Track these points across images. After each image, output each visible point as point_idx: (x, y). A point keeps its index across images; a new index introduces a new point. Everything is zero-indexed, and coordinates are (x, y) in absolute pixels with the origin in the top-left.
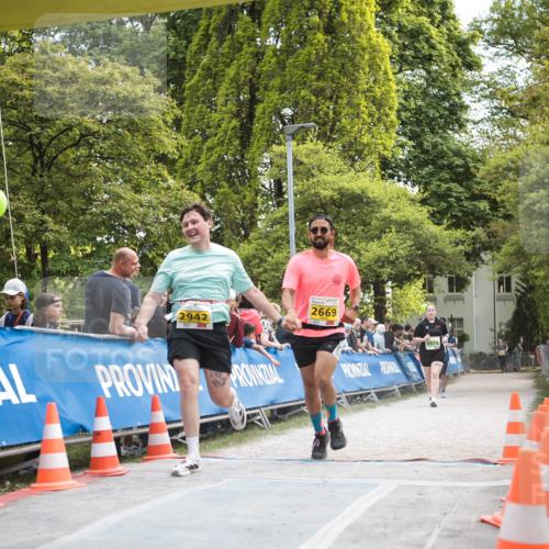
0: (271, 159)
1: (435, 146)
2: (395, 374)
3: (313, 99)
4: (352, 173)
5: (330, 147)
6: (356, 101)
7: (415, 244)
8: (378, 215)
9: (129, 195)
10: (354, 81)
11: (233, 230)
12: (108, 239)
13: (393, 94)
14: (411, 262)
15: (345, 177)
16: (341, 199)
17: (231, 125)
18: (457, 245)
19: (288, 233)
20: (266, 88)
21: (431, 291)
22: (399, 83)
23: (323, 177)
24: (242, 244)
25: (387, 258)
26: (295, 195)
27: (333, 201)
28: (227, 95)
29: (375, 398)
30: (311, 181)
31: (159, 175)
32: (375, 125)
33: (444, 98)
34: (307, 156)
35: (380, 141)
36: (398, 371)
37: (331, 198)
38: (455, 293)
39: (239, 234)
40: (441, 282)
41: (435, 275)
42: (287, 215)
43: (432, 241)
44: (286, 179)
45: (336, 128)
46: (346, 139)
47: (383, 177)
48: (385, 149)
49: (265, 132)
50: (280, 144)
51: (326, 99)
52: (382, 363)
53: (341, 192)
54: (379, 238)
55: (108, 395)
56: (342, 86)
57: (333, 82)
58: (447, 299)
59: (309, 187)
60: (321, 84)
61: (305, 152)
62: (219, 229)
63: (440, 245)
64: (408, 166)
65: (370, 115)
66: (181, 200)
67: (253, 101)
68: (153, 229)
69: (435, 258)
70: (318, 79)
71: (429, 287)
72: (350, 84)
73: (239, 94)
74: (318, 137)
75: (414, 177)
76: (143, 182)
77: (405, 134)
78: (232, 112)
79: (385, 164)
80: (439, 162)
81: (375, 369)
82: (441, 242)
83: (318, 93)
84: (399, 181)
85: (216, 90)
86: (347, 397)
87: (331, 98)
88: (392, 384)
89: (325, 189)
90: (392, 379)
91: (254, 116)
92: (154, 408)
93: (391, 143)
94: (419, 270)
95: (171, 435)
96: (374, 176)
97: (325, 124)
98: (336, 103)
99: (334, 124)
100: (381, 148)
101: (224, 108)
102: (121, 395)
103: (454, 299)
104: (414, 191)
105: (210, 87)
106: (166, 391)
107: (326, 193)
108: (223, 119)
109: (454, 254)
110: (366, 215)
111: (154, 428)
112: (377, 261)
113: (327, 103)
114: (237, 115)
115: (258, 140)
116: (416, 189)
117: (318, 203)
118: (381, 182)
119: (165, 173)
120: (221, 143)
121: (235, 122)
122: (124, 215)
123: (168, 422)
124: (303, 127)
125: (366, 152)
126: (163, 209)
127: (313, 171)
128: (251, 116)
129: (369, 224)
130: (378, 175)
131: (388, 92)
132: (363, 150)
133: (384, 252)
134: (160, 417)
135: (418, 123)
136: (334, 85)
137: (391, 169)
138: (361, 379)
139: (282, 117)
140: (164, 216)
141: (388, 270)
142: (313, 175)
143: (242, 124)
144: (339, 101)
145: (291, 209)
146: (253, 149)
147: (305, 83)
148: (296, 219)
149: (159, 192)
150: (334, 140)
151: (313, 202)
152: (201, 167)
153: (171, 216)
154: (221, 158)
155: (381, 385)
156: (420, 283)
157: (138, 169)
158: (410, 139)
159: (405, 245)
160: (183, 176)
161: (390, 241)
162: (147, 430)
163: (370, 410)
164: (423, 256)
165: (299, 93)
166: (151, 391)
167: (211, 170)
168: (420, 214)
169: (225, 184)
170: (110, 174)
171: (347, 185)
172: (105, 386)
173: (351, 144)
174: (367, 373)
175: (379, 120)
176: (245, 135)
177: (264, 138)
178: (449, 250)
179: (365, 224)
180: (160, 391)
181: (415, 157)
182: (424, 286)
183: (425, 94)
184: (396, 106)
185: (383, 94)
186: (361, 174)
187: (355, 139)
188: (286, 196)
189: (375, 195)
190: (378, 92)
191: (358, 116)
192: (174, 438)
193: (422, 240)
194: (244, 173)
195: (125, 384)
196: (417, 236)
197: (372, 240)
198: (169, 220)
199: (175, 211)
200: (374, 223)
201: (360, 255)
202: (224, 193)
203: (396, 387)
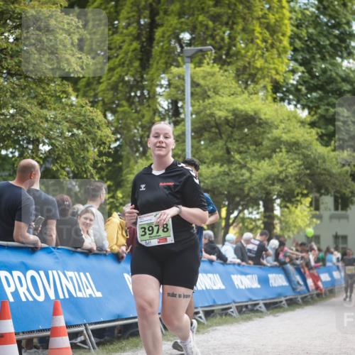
0: (169, 80)
1: (324, 71)
2: (282, 286)
3: (211, 24)
4: (246, 95)
5: (226, 71)
6: (251, 27)
7: (303, 164)
8: (269, 136)
9: (35, 110)
10: (249, 8)
11: (131, 147)
12: (12, 153)
13: (286, 22)
14: (299, 181)
15: (239, 98)
16: (235, 120)
17: (132, 47)
18: (344, 165)
19: (184, 150)
20: (166, 13)
21: (317, 208)
22: (292, 10)
23: (218, 98)
24: (140, 161)
25: (278, 176)
26: (192, 115)
27: (227, 121)
28: (128, 18)
29: (263, 308)
30: (207, 101)
31: (64, 92)
32: (267, 50)
33: (334, 27)
34: (204, 78)
35: (272, 66)
36: (285, 283)
37: (226, 119)
38: (340, 212)
39: (138, 150)
40: (328, 201)
41: (321, 195)
42: (184, 133)
43: (319, 161)
44: (183, 100)
45: (231, 52)
46: (240, 63)
47: (275, 100)
48: (277, 73)
49: (163, 55)
50: (178, 66)
51: (222, 24)
52: (270, 276)
53: (235, 112)
54: (270, 157)
55: (11, 299)
56: (238, 12)
57: (229, 8)
58: (332, 217)
59: (205, 108)
60: (218, 10)
61: (201, 74)
62: (119, 146)
63: (328, 165)
64: (298, 90)
65: (265, 41)
66: (84, 116)
67: (153, 25)
68: (57, 143)
69: (322, 178)
70: (215, 5)
71: (316, 205)
72: (246, 11)
73: (139, 18)
74: (215, 61)
75: (304, 101)
76: (48, 98)
77: (296, 60)
78: (133, 35)
79: (276, 87)
80: (329, 88)
81: (264, 281)
82: (328, 163)
83: (215, 18)
84: (289, 104)
85: (118, 13)
86: (237, 307)
87: (227, 24)
88: (280, 295)
89: (220, 110)
90: (280, 291)
91: (153, 39)
92: (56, 313)
93: (283, 68)
94: (306, 188)
95: (70, 339)
96: (267, 99)
97: (220, 48)
98: (232, 29)
99: (229, 49)
100: (273, 72)
101: (125, 31)
102: (24, 299)
103: (340, 217)
104: (304, 114)
105: (112, 10)
106: (67, 296)
107: (221, 114)
108: (124, 41)
109: (340, 174)
110: (258, 135)
111: (55, 332)
112: (268, 178)
113: (224, 29)
114: (138, 38)
115: (157, 62)
116: (306, 112)
117: (213, 123)
118: (272, 104)
119: (70, 90)
120: (122, 64)
121: (136, 45)
122: (30, 129)
123: (68, 326)
124: (201, 51)
125: (259, 76)
126: (67, 124)
127: (209, 93)
128: (151, 39)
129: (261, 144)
130: (270, 98)
131: (282, 19)
132: (256, 74)
133: (275, 170)
134: (61, 321)
135: (309, 50)
136: (230, 11)
137: (283, 92)
138: (250, 290)
139: (179, 41)
140: (69, 131)
141: (277, 187)
142: (209, 97)
143: (142, 47)
144: (235, 26)
145: (188, 127)
146: (152, 71)
147: (203, 9)
148: (193, 138)
149: (63, 108)
150: (229, 64)
151: (208, 122)
152: (102, 87)
153: (75, 131)
154: (121, 79)
155: (270, 296)
156: (307, 201)
157: (43, 85)
158: (301, 65)
159: (294, 165)
160: (85, 95)
161: (280, 161)
162: (48, 333)
163: (259, 319)
164: (311, 176)
165: (197, 19)
166: (52, 297)
167: (112, 89)
168: (309, 136)
169: (124, 103)
170: (17, 90)
171: (240, 107)
172: (9, 291)
173: (245, 68)
174: (256, 285)
175: (272, 46)
176: (145, 57)
177: (163, 61)
178: (335, 170)
179: (257, 144)
180: (62, 297)
181: (305, 82)
182: (311, 203)
183: (315, 22)
184: (289, 33)
185: (277, 21)
186: (254, 97)
187: (249, 63)
188: (182, 116)
189: (267, 117)
190: (272, 18)
191: (252, 41)
192: (74, 341)
193: (310, 160)
194: (142, 94)
195: (28, 289)
196: (306, 157)
197: (263, 158)
198: (73, 135)
199: (79, 126)
200: (266, 143)
201: (252, 173)
202: (124, 112)
203: (283, 299)
